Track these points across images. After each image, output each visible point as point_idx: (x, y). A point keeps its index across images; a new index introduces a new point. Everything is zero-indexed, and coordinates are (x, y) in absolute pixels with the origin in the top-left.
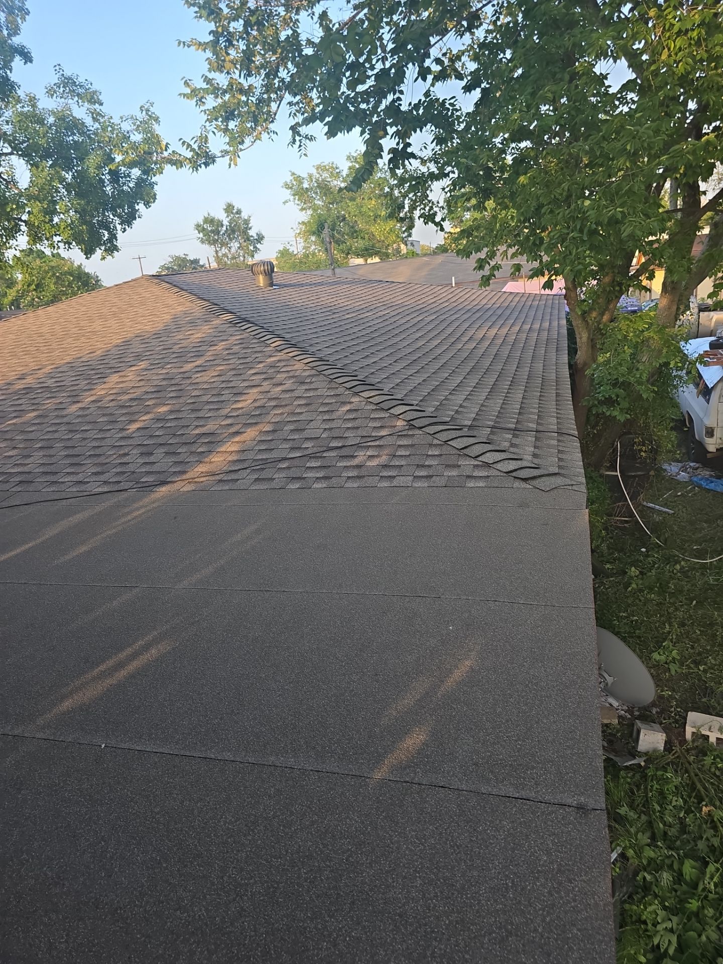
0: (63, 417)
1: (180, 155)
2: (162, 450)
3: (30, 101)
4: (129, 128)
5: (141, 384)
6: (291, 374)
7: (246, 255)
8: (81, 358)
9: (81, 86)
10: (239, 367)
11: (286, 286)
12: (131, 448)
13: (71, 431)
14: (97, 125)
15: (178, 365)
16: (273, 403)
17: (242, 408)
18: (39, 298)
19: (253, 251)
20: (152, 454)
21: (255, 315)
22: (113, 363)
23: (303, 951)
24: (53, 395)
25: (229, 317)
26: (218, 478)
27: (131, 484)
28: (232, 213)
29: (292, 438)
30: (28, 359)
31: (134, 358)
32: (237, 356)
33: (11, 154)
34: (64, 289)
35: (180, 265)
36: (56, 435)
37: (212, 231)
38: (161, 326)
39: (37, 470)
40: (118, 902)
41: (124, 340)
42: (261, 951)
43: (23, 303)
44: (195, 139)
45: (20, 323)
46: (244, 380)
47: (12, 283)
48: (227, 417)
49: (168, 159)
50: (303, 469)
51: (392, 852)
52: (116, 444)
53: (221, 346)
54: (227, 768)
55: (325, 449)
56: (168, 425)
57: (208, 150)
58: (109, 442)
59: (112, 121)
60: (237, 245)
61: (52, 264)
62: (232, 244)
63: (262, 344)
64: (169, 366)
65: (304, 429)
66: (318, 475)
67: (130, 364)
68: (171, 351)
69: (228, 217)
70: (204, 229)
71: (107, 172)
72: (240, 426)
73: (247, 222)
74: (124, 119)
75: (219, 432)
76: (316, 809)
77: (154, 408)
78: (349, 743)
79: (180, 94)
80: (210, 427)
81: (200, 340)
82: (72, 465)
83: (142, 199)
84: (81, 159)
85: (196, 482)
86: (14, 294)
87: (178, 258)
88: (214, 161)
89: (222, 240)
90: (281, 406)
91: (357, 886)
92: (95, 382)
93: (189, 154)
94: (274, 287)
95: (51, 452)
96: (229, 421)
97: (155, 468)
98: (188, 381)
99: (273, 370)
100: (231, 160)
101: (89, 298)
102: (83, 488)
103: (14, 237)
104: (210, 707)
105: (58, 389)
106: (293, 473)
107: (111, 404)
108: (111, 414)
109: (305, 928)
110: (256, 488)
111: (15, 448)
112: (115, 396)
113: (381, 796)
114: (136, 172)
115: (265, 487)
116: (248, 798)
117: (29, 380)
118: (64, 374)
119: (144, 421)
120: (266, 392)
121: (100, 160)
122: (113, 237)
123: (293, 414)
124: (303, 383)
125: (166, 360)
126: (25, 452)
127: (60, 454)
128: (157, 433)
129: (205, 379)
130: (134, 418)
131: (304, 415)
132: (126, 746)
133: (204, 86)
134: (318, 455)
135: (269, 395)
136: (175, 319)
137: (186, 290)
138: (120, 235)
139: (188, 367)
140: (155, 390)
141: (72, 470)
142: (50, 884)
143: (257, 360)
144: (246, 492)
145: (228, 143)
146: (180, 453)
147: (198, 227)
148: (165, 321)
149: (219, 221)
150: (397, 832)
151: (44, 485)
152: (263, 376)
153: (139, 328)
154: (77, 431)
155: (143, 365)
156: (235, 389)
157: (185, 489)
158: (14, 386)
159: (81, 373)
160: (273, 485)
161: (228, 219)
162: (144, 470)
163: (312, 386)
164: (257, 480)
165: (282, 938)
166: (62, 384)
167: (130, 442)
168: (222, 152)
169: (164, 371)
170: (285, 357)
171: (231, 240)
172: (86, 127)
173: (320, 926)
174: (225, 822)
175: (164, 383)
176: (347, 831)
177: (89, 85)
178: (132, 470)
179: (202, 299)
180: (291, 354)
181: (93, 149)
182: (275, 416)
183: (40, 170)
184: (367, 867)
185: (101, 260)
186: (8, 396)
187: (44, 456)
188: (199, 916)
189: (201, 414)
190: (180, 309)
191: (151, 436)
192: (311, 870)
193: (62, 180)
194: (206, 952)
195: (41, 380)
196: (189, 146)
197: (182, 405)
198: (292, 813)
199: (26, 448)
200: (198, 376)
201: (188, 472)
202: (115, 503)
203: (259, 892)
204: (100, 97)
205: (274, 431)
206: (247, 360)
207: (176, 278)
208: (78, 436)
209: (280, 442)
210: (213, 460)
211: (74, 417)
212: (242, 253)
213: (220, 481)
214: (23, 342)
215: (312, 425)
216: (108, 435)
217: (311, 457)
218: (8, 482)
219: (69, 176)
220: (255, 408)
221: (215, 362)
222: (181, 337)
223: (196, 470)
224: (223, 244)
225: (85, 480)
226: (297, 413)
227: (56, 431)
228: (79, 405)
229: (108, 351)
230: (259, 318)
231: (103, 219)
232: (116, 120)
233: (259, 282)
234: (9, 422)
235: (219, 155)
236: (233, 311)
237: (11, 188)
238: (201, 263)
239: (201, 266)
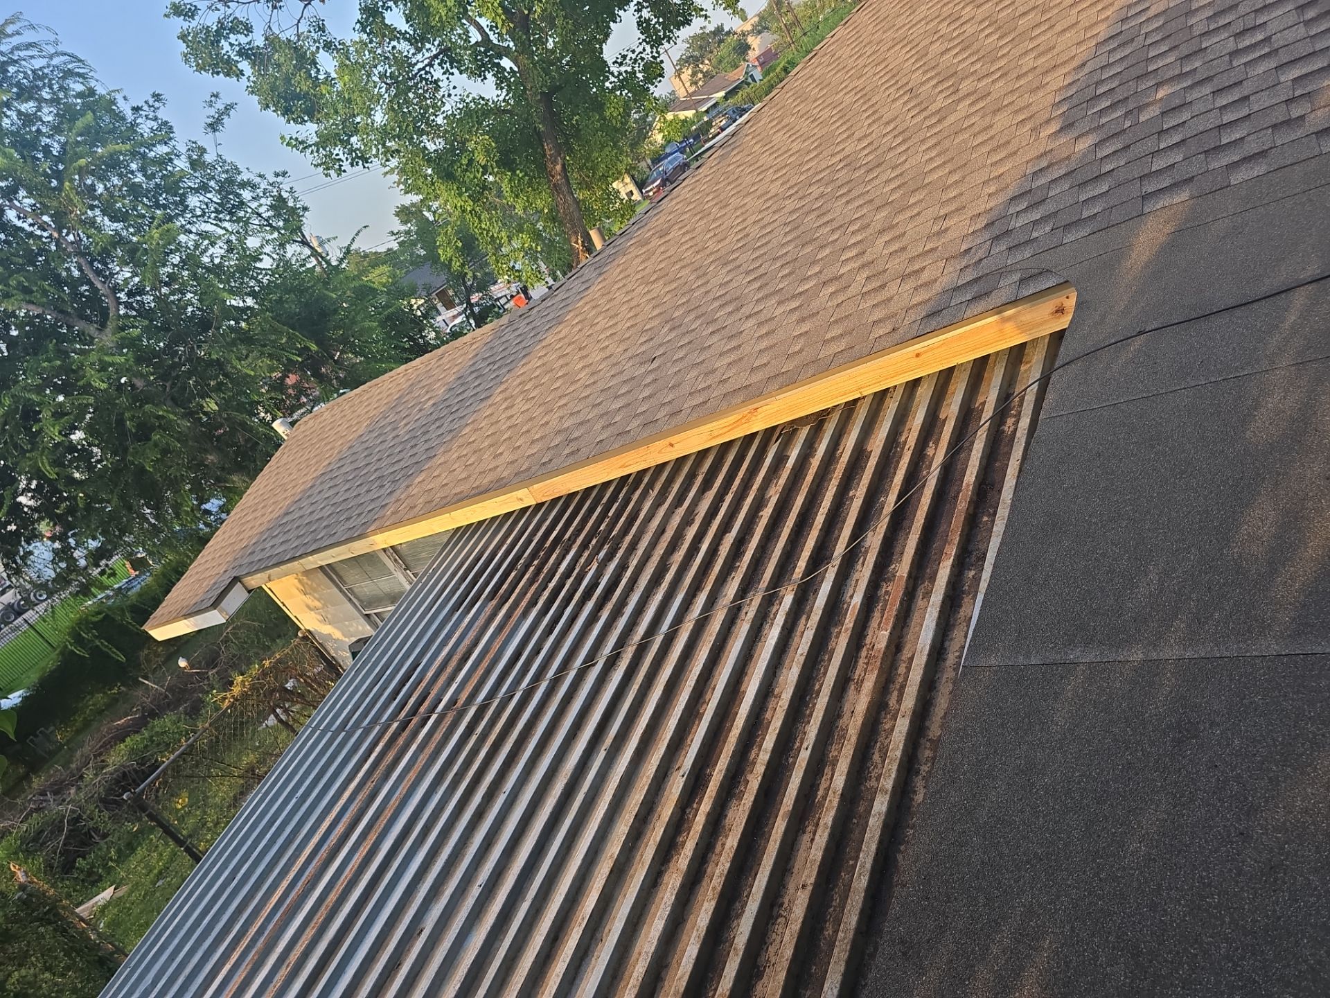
238: (726, 29)
239: (729, 33)
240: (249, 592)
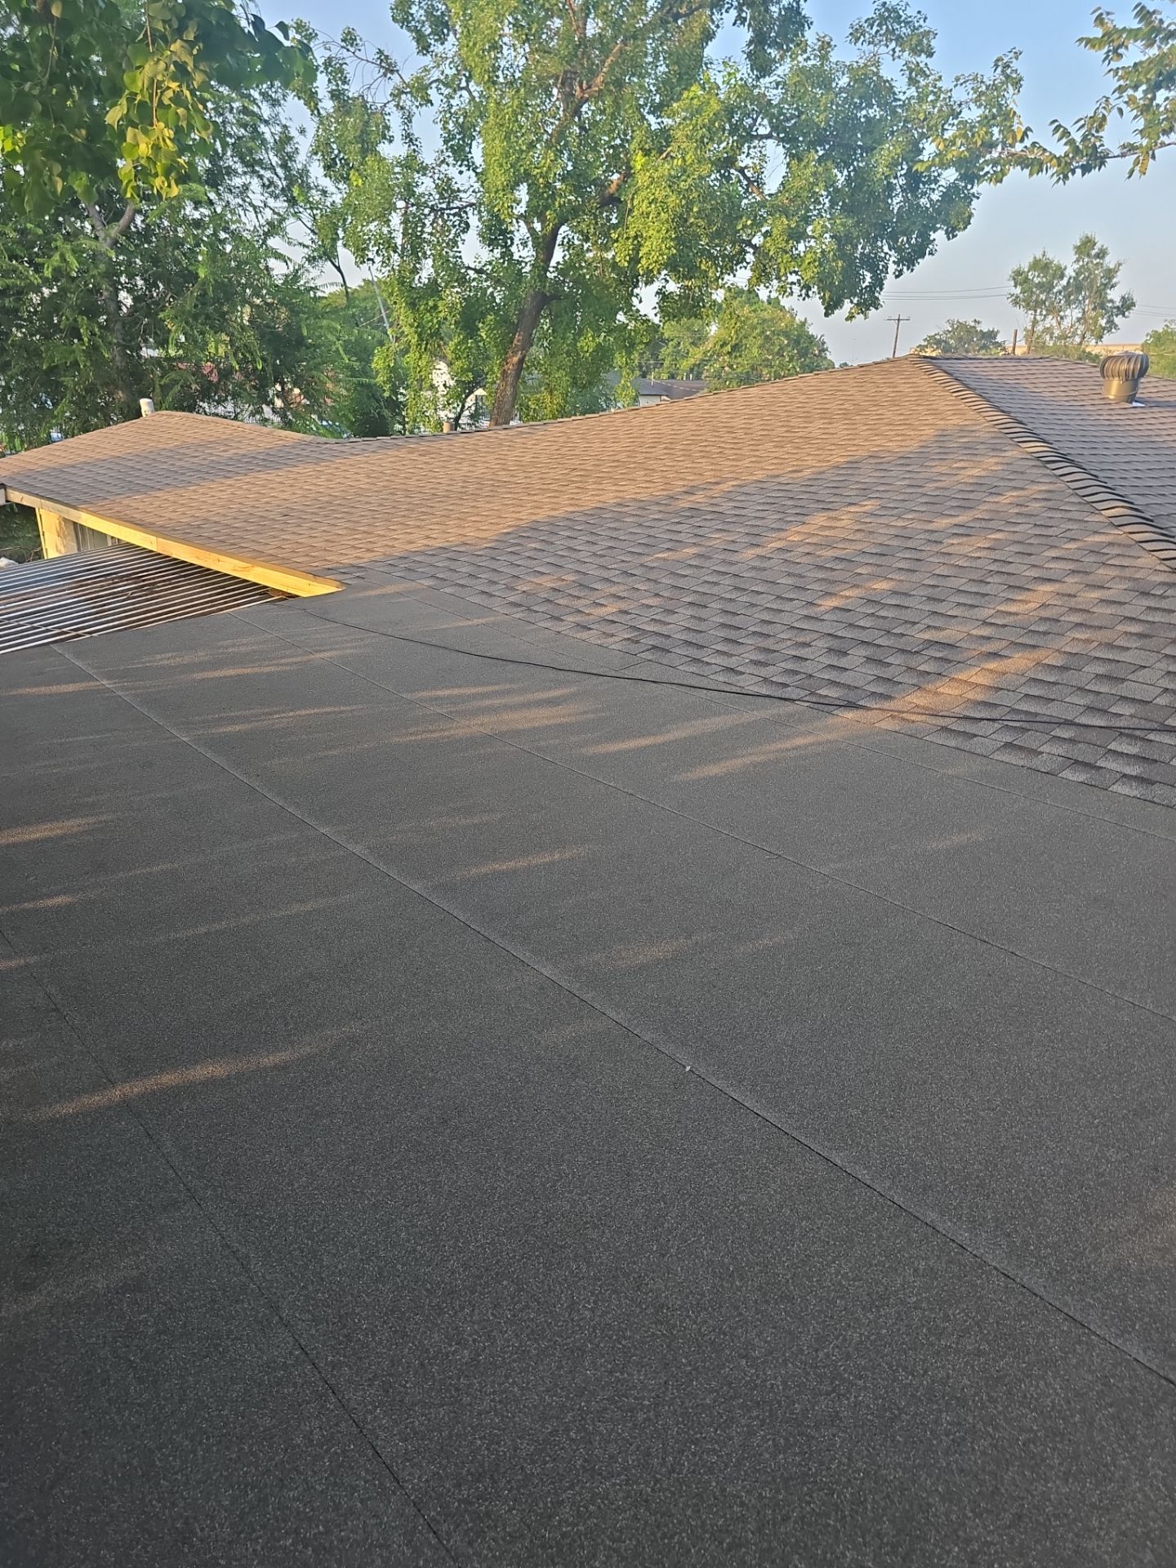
0: (731, 563)
1: (1045, 150)
2: (863, 652)
3: (822, 48)
4: (964, 97)
5: (858, 536)
6: (1127, 573)
7: (1088, 335)
8: (778, 476)
9: (907, 23)
10: (1032, 541)
11: (1158, 405)
12: (816, 636)
13: (736, 588)
14: (912, 92)
15: (925, 517)
16: (1076, 618)
17: (1016, 614)
18: (731, 367)
19: (1104, 329)
20: (845, 654)
21: (1085, 452)
22: (824, 494)
23: (918, 1537)
24: (726, 527)
25: (1037, 448)
26: (942, 722)
27: (803, 693)
28: (1089, 255)
29: (1095, 689)
30: (704, 464)
31: (857, 492)
32: (1032, 520)
33: (769, 136)
34: (770, 357)
35: (960, 339)
36: (715, 590)
37: (1040, 286)
38: (914, 446)
39: (678, 636)
40: (666, 1297)
41: (849, 459)
42: (852, 1494)
43: (709, 370)
44: (1082, 122)
45: (706, 406)
46: (1034, 566)
47: (700, 339)
48: (985, 623)
49: (1021, 157)
50: (1102, 751)
51: (1110, 1480)
52: (795, 625)
53: (1010, 496)
54: (856, 1191)
55: (1156, 726)
56: (883, 613)
57: (1098, 144)
58: (785, 618)
59: (939, 84)
60: (1077, 314)
61: (766, 315)
62: (1068, 312)
63: (1087, 508)
64: (910, 516)
65: (1124, 680)
66: (1128, 770)
67: (849, 500)
68: (920, 490)
69: (1077, 261)
70: (1026, 280)
71: (903, 172)
72: (1004, 644)
73: (1110, 274)
74: (962, 81)
75: (962, 644)
76: (989, 1333)
77: (868, 580)
78: (1074, 1260)
79: (1081, 40)
80: (950, 634)
81: (975, 481)
82: (727, 640)
83: (944, 222)
84: (869, 150)
85: (903, 719)
86: (699, 356)
87: (962, 326)
88: (1103, 163)
89: (1052, 303)
90: (1091, 627)
91: (1033, 1496)
92: (789, 519)
93: (1060, 149)
94: (1135, 404)
95: (703, 613)
96: (986, 631)
97: (844, 678)
98: (936, 548)
99: (1092, 559)
100: (1136, 162)
101: (813, 382)
102: (733, 679)
103: (732, 270)
104: (850, 1086)
105: (734, 519)
106: (1081, 752)
107: (804, 560)
108: (801, 576)
109: (930, 1505)
110: (1004, 759)
111: (657, 595)
112: (814, 547)
113: (1113, 1377)
114: (950, 175)
115: (1021, 763)
116: (880, 1254)
117: (699, 497)
118: (748, 498)
119: (847, 597)
120: (1070, 595)
121: (899, 151)
122: (878, 283)
123: (1110, 646)
124: (1145, 594)
125: (908, 505)
126: (670, 605)
127: (714, 619)
128: (861, 623)
129: (965, 550)
130: (832, 589)
131: (1131, 652)
132: (718, 1084)
133: (1135, 24)
134: (1138, 733)
135: (1073, 603)
136: (942, 436)
137: (974, 389)
138: (889, 281)
139: (942, 523)
140: (878, 551)
141: (725, 649)
142: (587, 1223)
143: (1068, 534)
144: (984, 761)
145: (1141, 131)
146: (890, 664)
147: (1019, 277)
148: (923, 438)
149: (1059, 267)
150: (1130, 1453)
151: (683, 661)
152: (1072, 566)
153: (879, 442)
154: (746, 590)
155: (869, 505)
156: (1013, 577)
157: (884, 725)
158: (677, 503)
159: (772, 501)
160: (1036, 762)
161: (1076, 266)
162: (826, 677)
163: (1164, 604)
164: (1008, 745)
165: (888, 1496)
166: (742, 512)
167: (816, 626)
168: (1124, 146)
169: (900, 523)
170: (1123, 539)
171: (1069, 303)
172: (895, 94)
173: (954, 1517)
174: (838, 1273)
175: (895, 542)
176: (1037, 1400)
177: (921, 21)
178: (810, 672)
179: (999, 409)
180: (1137, 537)
181: (892, 133)
182: (1073, 641)
183: (803, 164)
184: (1058, 1477)
185: (847, 319)
186: (666, 515)
187: (692, 617)
188: (772, 1385)
189: (940, 608)
190: (955, 420)
191: (851, 625)
192: (959, 1424)
193: (830, 183)
194: (770, 1443)
195: (714, 501)
196: (1066, 133)
197: (915, 586)
198: (946, 1318)
199: (672, 599)
200: (955, 541)
201: (894, 698)
202: (773, 716)
203: (868, 1407)
204: (933, 43)
205: (1064, 668)
206: (1050, 532)
207: (959, 366)
208: (745, 599)
209: (1069, 690)
210: (941, 690)
211: (747, 567)
212: (1081, 328)
213: (944, 729)
214: (704, 438)
215: (1141, 675)
216: (787, 606)
217: (1122, 733)
218: (637, 642)
219: (841, 178)
220: (1041, 619)
221: (991, 525)
222: (943, 470)
223: (908, 698)
224: (1053, 310)
225: (739, 669)
226: (1119, 647)
227: (716, 584)
228: (759, 551)
229: (821, 473)
230: (1093, 459)
231: (870, 252)
232: (945, 84)
233: (1109, 391)
234: (659, 555)
235: (1117, 152)
236: (1047, 438)
237: (751, 194)
238: (999, 339)
239: (998, 345)
240: (7, 501)
